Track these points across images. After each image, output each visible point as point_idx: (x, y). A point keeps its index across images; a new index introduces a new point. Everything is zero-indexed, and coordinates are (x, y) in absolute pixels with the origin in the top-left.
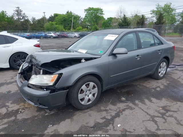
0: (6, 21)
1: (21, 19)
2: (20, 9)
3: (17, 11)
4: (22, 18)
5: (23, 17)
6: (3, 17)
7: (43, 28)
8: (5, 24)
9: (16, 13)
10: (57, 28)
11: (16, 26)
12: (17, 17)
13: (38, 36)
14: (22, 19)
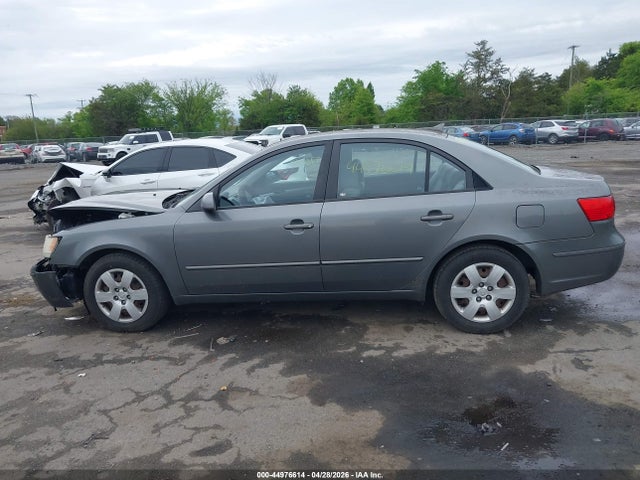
0: (440, 91)
1: (485, 81)
2: (487, 47)
3: (477, 55)
4: (488, 75)
5: (493, 73)
6: (436, 81)
7: (559, 103)
8: (437, 99)
9: (474, 61)
10: (615, 101)
11: (468, 102)
12: (474, 76)
13: (500, 136)
14: (490, 79)
